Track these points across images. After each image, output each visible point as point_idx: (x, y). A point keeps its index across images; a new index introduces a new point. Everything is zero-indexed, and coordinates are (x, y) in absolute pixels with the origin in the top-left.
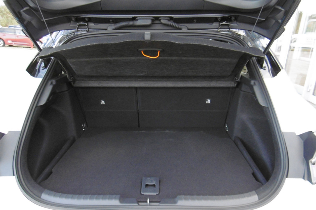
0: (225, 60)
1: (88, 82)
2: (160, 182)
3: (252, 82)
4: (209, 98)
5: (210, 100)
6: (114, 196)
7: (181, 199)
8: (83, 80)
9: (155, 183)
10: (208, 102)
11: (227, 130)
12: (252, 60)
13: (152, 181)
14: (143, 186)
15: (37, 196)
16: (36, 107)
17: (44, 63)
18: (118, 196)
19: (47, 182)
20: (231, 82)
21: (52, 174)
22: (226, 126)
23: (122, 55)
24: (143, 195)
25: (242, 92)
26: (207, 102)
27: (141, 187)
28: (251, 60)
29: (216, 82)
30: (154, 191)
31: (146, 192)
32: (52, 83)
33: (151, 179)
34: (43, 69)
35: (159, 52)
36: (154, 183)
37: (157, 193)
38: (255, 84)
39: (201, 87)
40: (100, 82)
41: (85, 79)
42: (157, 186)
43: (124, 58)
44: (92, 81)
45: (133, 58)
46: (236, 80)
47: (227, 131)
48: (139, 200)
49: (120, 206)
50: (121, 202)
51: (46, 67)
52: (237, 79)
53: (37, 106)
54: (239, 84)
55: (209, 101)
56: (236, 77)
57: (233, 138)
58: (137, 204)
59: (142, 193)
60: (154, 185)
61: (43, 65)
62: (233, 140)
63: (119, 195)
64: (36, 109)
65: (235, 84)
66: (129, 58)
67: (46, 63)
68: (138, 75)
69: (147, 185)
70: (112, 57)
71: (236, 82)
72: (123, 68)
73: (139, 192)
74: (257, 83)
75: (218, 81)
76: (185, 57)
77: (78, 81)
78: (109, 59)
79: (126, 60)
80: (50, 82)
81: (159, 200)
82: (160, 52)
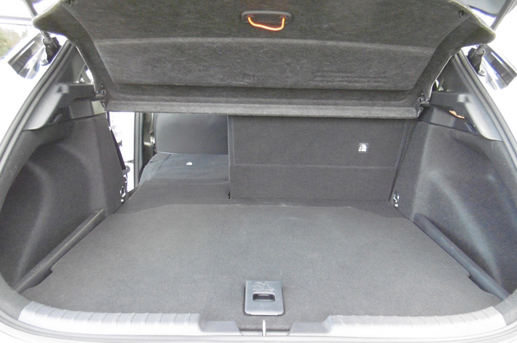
0: (410, 49)
1: (134, 102)
2: (283, 290)
3: (461, 98)
4: (364, 141)
5: (367, 146)
6: (187, 315)
7: (338, 322)
8: (124, 99)
9: (273, 292)
10: (362, 150)
11: (396, 205)
12: (458, 55)
13: (266, 287)
14: (249, 297)
15: (11, 316)
16: (22, 131)
17: (47, 52)
18: (196, 316)
19: (38, 288)
20: (409, 108)
21: (51, 274)
22: (394, 198)
23: (206, 33)
24: (250, 315)
25: (432, 126)
26: (360, 150)
27: (244, 300)
28: (456, 56)
29: (381, 108)
30: (274, 309)
31: (255, 309)
32: (60, 90)
33: (265, 284)
34: (43, 65)
35: (283, 20)
36: (271, 292)
37: (281, 313)
38: (467, 100)
39: (352, 116)
40: (158, 103)
41: (128, 96)
42: (279, 299)
43: (210, 40)
44: (143, 100)
45: (228, 40)
46: (420, 101)
47: (396, 208)
48: (243, 327)
49: (200, 336)
50: (203, 329)
51: (50, 59)
52: (422, 99)
53: (25, 129)
54: (426, 111)
55: (363, 148)
56: (420, 96)
57: (412, 217)
58: (238, 334)
59: (247, 312)
60: (271, 297)
61: (45, 56)
62: (412, 220)
63: (198, 314)
64: (24, 134)
65: (417, 111)
66: (220, 40)
67: (51, 54)
68: (235, 83)
69: (256, 297)
70: (186, 36)
71: (421, 105)
72: (206, 64)
73: (241, 310)
74: (470, 98)
75: (385, 106)
76: (332, 39)
77: (115, 99)
78: (180, 40)
79: (213, 43)
80: (56, 88)
81: (286, 327)
82: (285, 20)
